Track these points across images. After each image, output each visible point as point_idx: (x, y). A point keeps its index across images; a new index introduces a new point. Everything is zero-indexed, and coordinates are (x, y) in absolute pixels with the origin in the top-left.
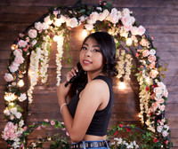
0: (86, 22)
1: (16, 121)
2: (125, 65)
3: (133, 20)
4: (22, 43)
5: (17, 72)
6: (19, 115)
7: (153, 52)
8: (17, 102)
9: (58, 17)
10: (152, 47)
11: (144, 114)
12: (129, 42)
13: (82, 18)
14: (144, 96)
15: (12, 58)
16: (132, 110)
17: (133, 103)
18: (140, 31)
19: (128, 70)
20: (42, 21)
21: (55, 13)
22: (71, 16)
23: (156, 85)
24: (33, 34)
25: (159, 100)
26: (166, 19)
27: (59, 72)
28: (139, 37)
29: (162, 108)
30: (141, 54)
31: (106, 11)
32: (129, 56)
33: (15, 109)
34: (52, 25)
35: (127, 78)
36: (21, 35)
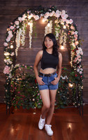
0: (43, 17)
1: (10, 65)
2: (63, 38)
3: (67, 16)
4: (12, 28)
5: (10, 42)
6: (11, 63)
8: (10, 56)
9: (30, 14)
10: (76, 30)
11: (73, 62)
12: (65, 27)
13: (42, 15)
15: (7, 35)
16: (67, 60)
18: (71, 22)
20: (22, 17)
21: (28, 12)
22: (36, 14)
23: (77, 49)
24: (17, 23)
25: (78, 56)
27: (30, 41)
28: (70, 25)
29: (80, 60)
30: (70, 33)
31: (53, 12)
32: (65, 34)
33: (9, 59)
34: (27, 18)
36: (12, 23)
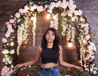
0: (48, 9)
1: (9, 66)
2: (71, 33)
3: (75, 6)
4: (12, 21)
5: (9, 38)
6: (10, 62)
7: (87, 25)
8: (9, 54)
9: (32, 5)
10: (86, 22)
11: (83, 61)
13: (46, 6)
14: (83, 51)
16: (76, 58)
17: (76, 54)
19: (73, 36)
20: (23, 8)
21: (31, 3)
22: (40, 5)
23: (89, 44)
24: (18, 15)
25: (91, 53)
26: (95, 7)
27: (34, 37)
28: (79, 16)
30: (80, 26)
31: (60, 2)
32: (73, 28)
33: (8, 58)
34: (29, 10)
35: (73, 40)
36: (12, 16)
